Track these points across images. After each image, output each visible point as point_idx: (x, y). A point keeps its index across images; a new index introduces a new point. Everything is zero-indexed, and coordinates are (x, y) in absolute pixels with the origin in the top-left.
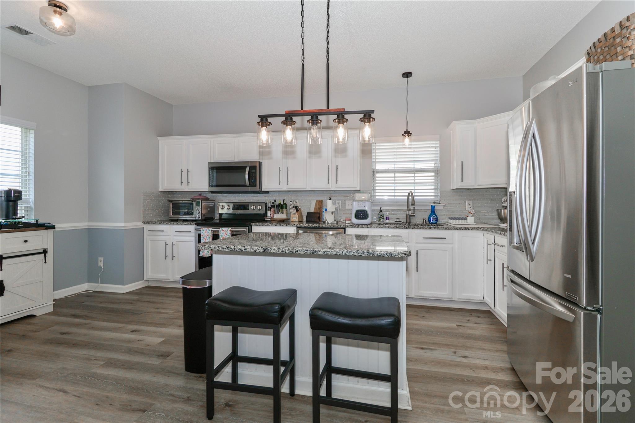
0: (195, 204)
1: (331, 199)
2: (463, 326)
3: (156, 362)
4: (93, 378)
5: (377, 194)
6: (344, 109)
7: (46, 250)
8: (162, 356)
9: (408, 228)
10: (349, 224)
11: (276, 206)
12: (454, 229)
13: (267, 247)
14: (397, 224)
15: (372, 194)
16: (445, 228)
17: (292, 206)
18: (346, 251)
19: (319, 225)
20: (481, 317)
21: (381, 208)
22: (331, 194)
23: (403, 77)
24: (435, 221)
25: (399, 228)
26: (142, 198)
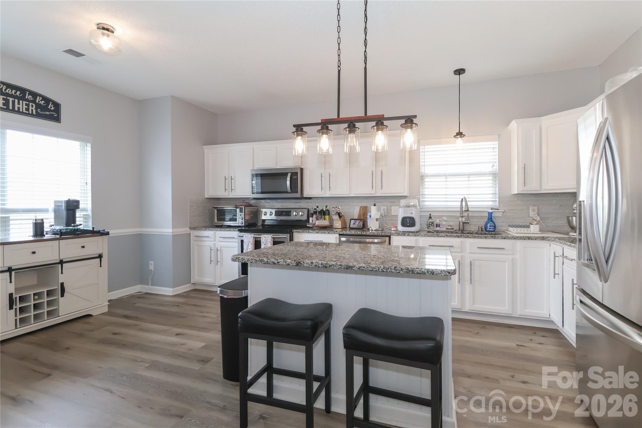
0: (238, 210)
1: (375, 206)
2: (525, 346)
3: (196, 367)
4: (137, 380)
5: (426, 199)
6: (384, 115)
7: (101, 255)
8: (202, 361)
9: (460, 237)
10: (395, 232)
11: (319, 213)
12: (514, 239)
13: (300, 261)
14: (449, 231)
15: (421, 200)
16: (503, 238)
17: (335, 212)
18: (382, 267)
19: (362, 233)
20: (546, 336)
21: (430, 215)
22: (375, 199)
23: (454, 74)
24: (493, 228)
25: (450, 236)
26: (189, 205)
